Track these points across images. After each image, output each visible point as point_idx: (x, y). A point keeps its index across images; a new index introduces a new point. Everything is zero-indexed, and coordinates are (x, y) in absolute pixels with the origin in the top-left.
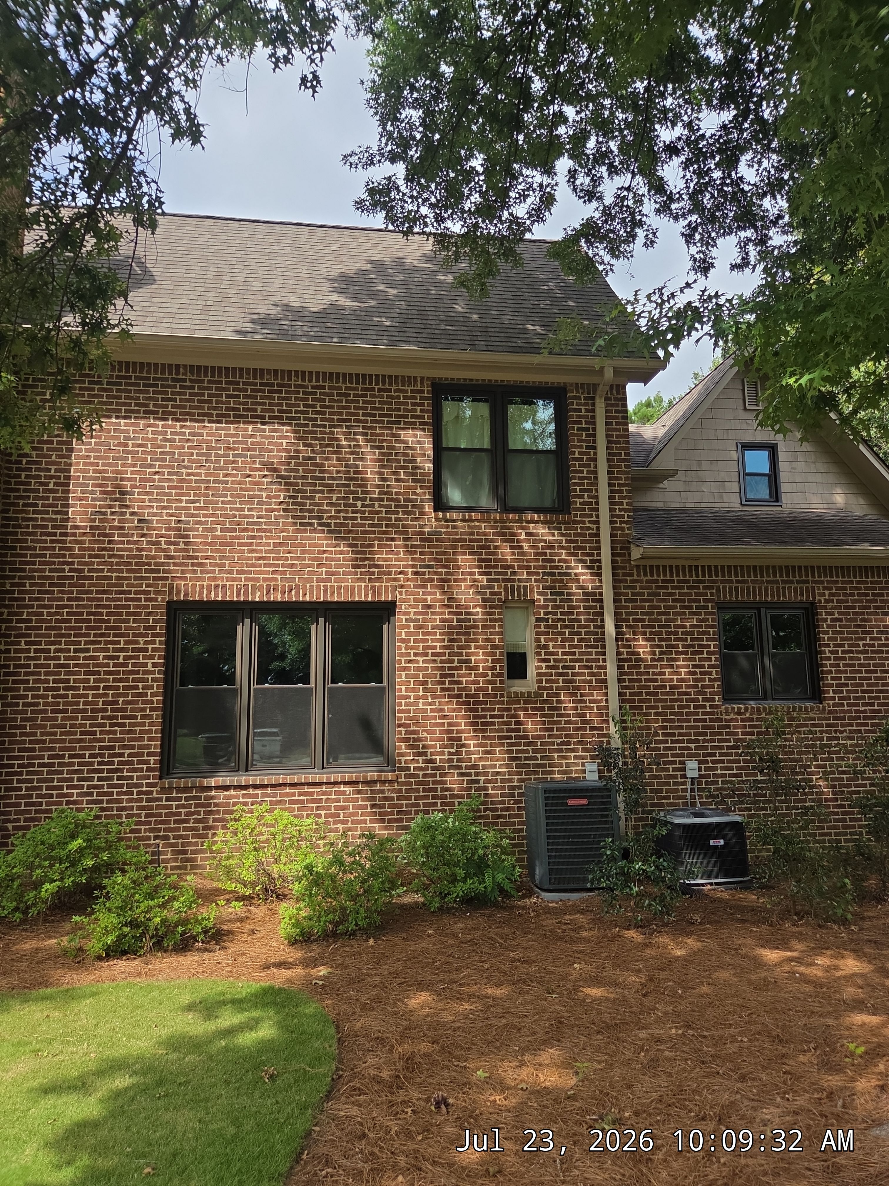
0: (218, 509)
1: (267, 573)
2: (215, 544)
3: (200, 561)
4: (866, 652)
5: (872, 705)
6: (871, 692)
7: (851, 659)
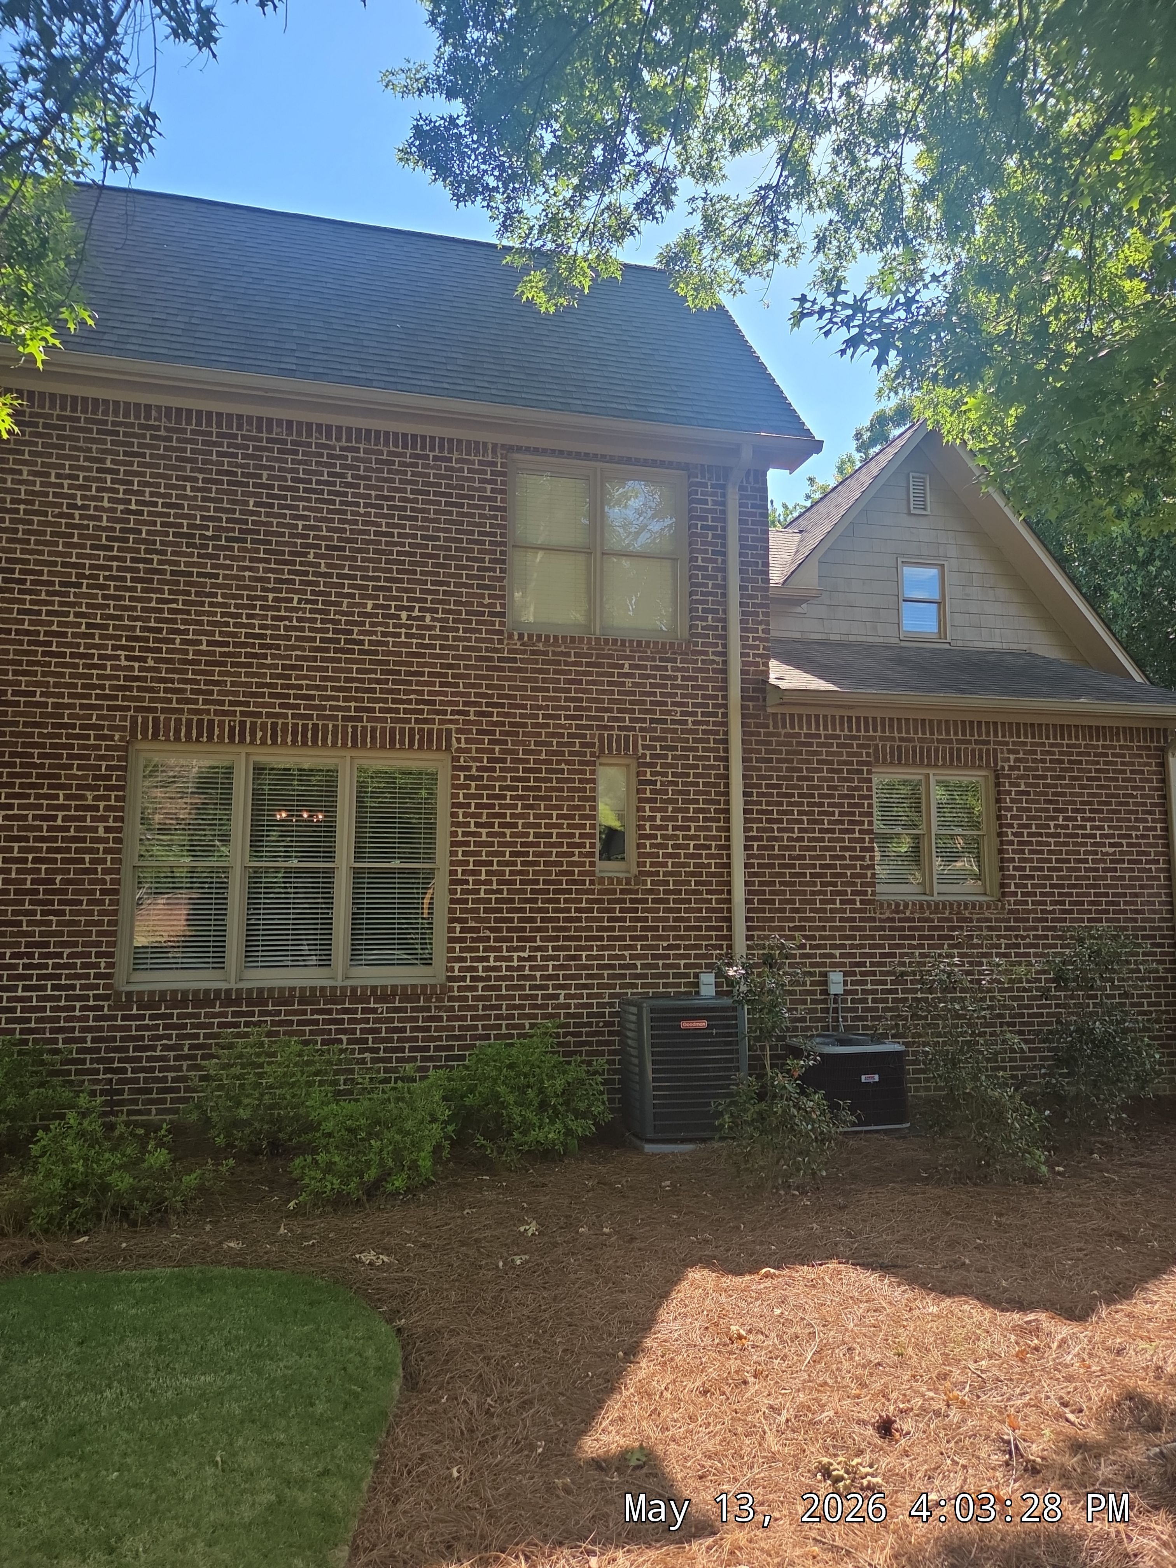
0: (203, 613)
1: (273, 706)
2: (199, 662)
3: (176, 685)
4: (1058, 835)
5: (1063, 903)
6: (1062, 886)
7: (1039, 843)
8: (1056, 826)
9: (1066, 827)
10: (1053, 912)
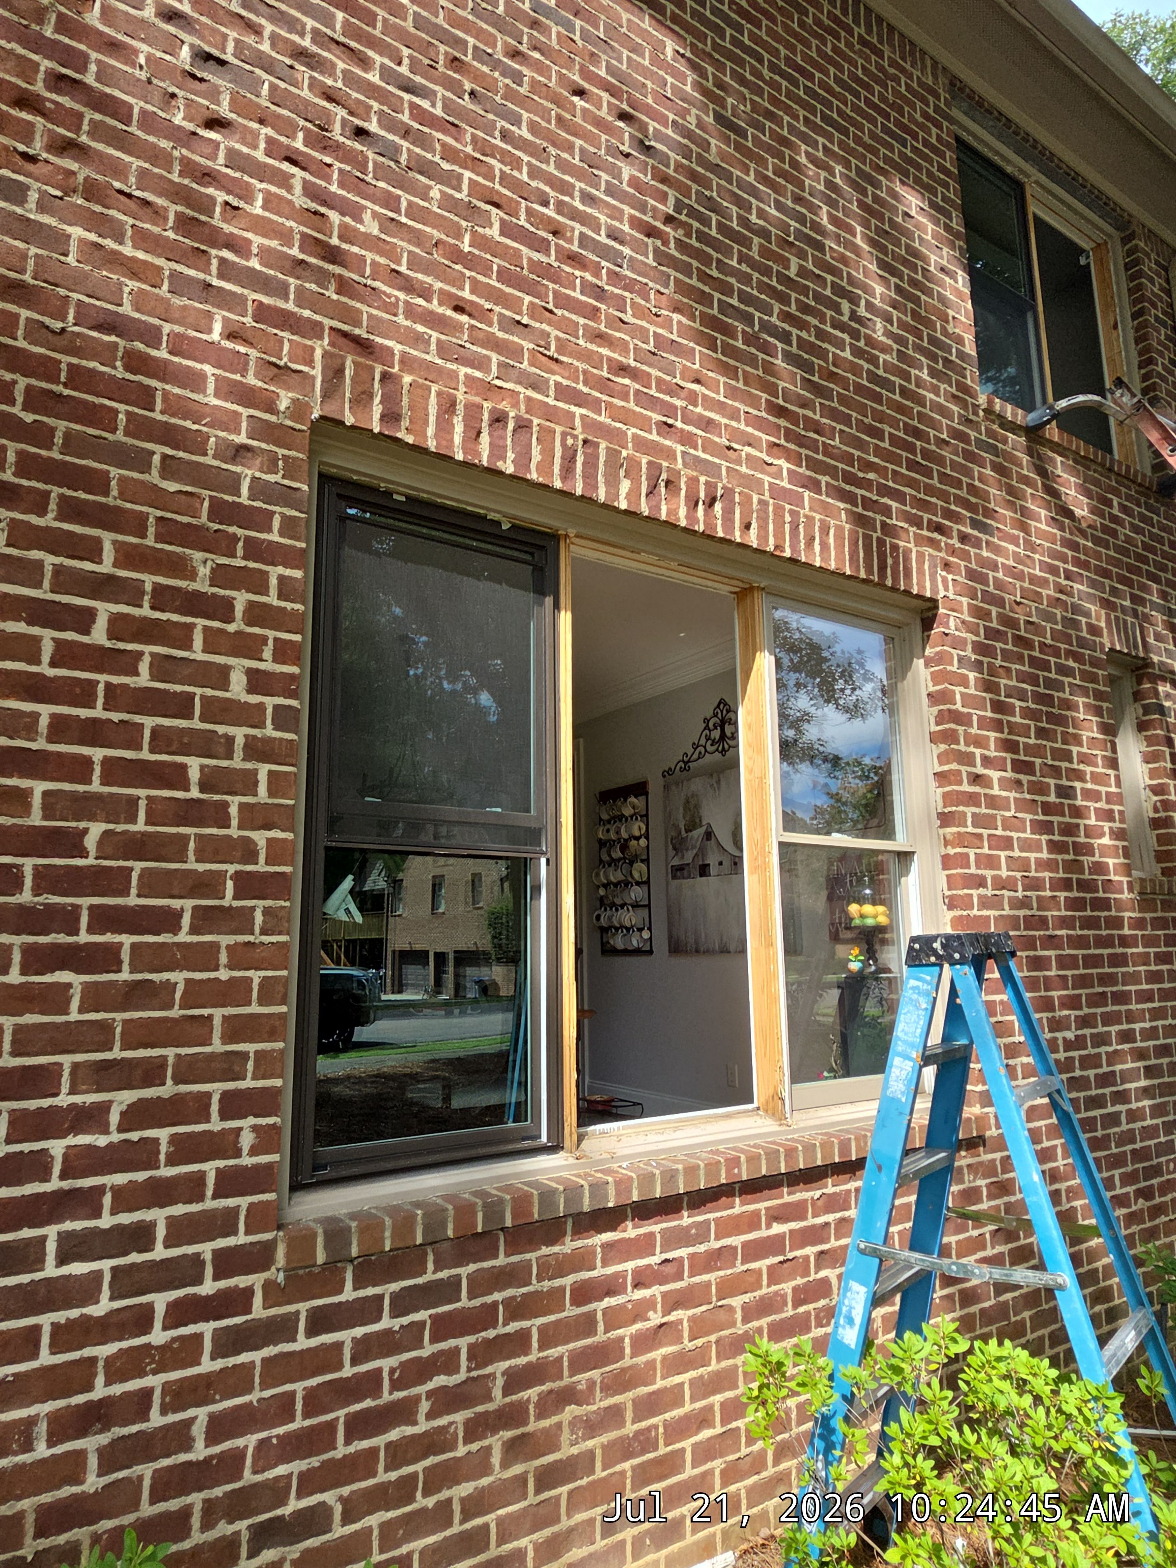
0: (491, 151)
1: (644, 424)
2: (484, 267)
3: (434, 305)
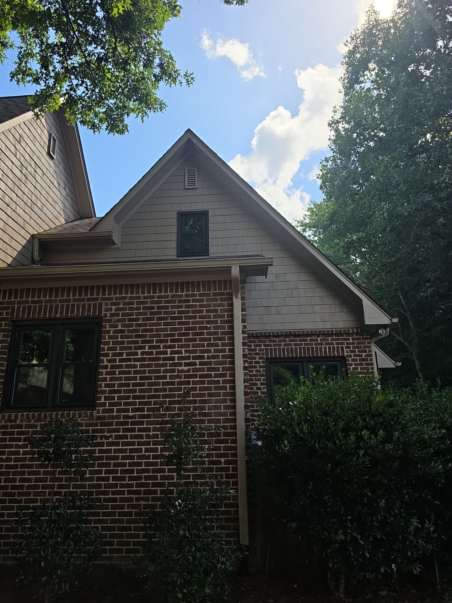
4: (144, 360)
5: (142, 410)
6: (144, 397)
7: (128, 366)
8: (142, 353)
9: (152, 353)
10: (134, 417)
